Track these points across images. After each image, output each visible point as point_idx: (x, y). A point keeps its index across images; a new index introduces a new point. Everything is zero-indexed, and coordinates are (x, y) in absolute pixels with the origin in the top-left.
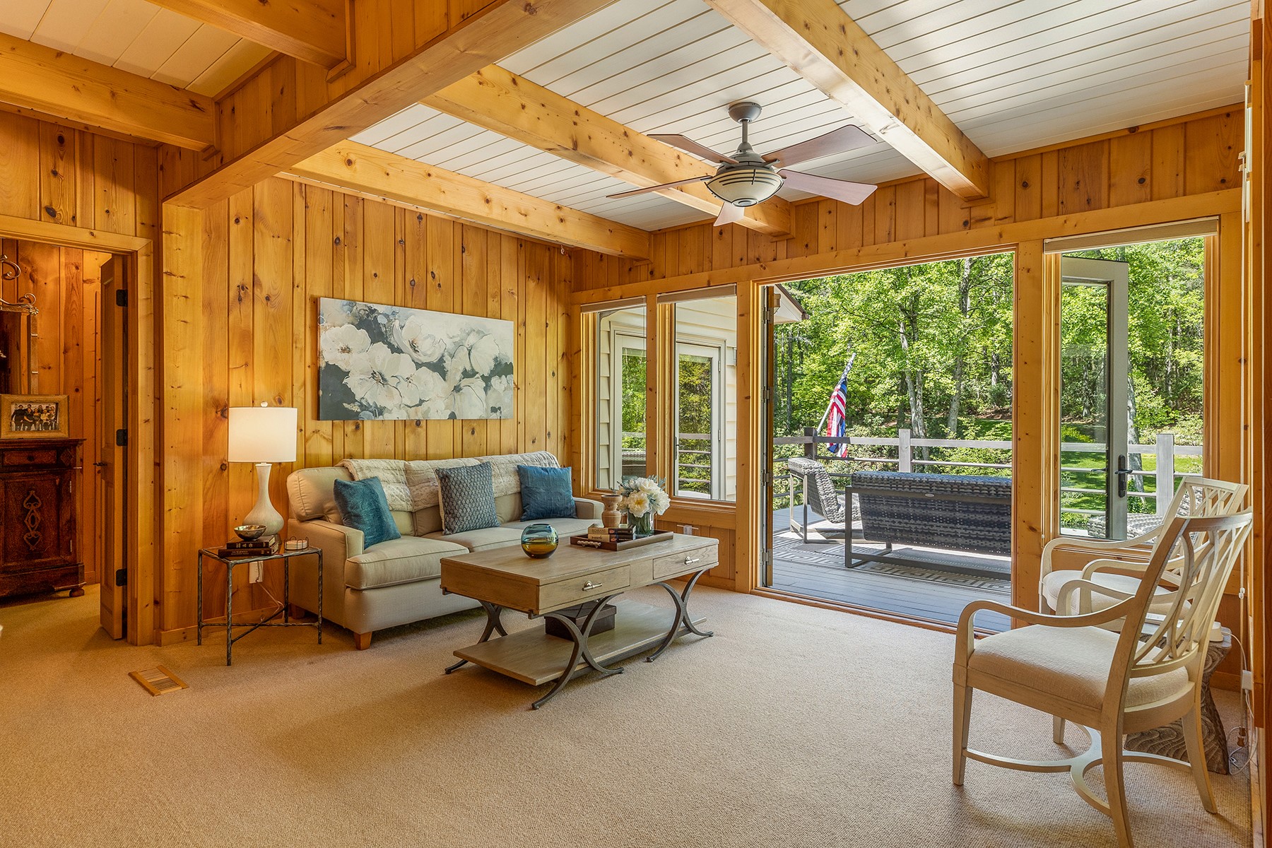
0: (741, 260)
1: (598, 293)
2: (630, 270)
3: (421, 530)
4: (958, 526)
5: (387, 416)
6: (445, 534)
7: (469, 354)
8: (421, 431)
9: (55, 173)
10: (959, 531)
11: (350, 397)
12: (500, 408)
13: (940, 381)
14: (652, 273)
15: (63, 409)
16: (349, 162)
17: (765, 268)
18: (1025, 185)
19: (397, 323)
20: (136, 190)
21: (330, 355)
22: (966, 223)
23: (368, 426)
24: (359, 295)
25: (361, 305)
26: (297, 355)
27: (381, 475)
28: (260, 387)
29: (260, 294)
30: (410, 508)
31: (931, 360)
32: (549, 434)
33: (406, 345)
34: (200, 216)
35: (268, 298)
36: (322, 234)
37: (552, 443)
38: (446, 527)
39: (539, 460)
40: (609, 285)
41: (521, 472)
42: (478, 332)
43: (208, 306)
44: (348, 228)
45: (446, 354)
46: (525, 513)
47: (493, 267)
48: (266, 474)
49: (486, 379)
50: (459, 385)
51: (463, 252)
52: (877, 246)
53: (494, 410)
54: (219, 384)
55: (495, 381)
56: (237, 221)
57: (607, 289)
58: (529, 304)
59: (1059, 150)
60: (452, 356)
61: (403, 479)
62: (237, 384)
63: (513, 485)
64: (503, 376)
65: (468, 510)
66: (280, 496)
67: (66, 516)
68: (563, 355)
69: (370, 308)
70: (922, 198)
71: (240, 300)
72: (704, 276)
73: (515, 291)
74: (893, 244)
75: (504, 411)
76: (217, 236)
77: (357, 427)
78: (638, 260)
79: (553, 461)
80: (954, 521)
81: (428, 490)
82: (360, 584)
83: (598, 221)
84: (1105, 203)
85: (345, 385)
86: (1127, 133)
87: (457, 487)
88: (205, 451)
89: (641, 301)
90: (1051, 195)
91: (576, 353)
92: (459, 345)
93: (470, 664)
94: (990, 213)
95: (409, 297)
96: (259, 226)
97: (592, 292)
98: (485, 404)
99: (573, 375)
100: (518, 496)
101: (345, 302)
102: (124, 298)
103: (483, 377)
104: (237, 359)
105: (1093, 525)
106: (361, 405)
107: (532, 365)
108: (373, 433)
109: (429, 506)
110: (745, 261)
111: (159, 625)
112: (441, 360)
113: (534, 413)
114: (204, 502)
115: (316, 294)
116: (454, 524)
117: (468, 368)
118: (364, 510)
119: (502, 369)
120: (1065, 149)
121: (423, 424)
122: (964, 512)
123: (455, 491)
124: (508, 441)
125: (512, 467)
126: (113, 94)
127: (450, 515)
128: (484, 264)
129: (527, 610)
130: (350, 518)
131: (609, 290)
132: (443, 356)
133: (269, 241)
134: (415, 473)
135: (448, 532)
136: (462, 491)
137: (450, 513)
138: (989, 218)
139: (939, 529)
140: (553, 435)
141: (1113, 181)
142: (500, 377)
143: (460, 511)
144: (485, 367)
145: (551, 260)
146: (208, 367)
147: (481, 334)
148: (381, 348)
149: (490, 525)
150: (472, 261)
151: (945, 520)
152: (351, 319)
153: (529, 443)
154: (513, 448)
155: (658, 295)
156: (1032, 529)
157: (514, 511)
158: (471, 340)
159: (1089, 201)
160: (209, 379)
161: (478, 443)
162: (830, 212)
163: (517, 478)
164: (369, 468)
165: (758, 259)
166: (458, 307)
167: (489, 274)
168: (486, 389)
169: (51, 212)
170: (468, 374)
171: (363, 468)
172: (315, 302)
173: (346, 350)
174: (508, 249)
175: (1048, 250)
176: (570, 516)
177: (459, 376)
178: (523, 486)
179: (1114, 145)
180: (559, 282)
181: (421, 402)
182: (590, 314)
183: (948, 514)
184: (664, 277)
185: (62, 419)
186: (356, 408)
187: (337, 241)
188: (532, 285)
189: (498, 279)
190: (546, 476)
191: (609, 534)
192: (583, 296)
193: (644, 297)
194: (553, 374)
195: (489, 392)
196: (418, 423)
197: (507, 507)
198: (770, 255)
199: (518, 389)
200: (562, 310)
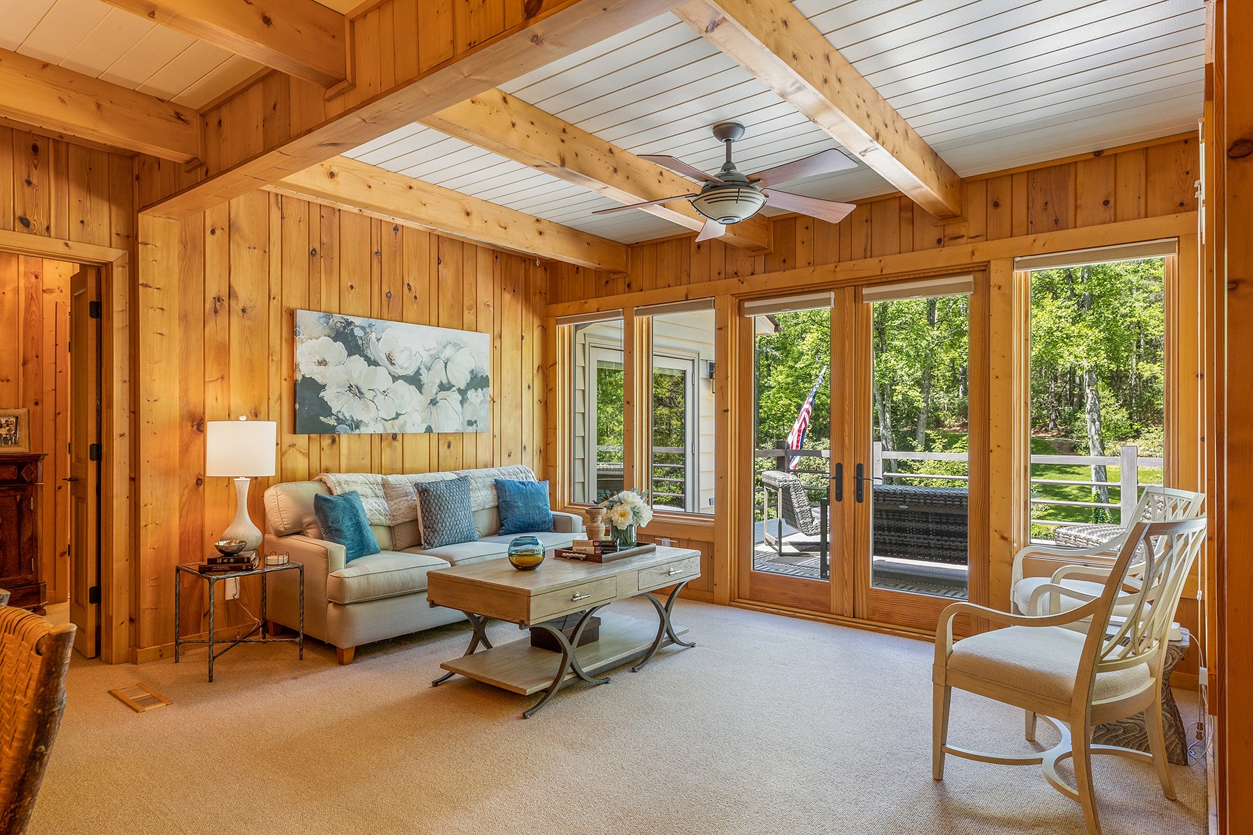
0: (719, 274)
1: (573, 307)
2: (607, 282)
3: (400, 544)
4: (931, 537)
5: (363, 430)
6: (424, 549)
7: (446, 367)
8: (398, 444)
9: (29, 183)
10: (932, 542)
11: (327, 410)
12: (476, 422)
13: (908, 393)
14: (629, 286)
15: (23, 423)
16: (332, 175)
17: (743, 283)
18: (996, 205)
19: (373, 336)
20: (112, 200)
21: (307, 368)
22: (939, 241)
23: (344, 440)
24: (335, 308)
25: (337, 317)
26: (273, 368)
27: (359, 489)
28: (237, 399)
29: (236, 307)
30: (388, 523)
31: (899, 372)
32: (525, 448)
33: (382, 358)
34: (176, 227)
35: (244, 311)
36: (298, 246)
37: (527, 457)
38: (426, 542)
39: (516, 474)
40: (585, 298)
41: (499, 486)
42: (455, 345)
43: (184, 318)
44: (324, 239)
45: (422, 367)
46: (503, 528)
47: (469, 279)
48: (244, 488)
49: (463, 392)
50: (436, 398)
51: (439, 264)
52: (854, 262)
53: (470, 423)
54: (195, 398)
55: (471, 394)
56: (213, 232)
57: (583, 301)
58: (505, 316)
59: (1028, 172)
60: (429, 369)
61: (381, 493)
62: (213, 398)
63: (490, 499)
64: (480, 389)
65: (448, 524)
66: (258, 512)
67: (27, 534)
68: (538, 368)
69: (346, 321)
70: (896, 216)
71: (216, 312)
72: (682, 290)
73: (491, 303)
74: (869, 260)
75: (481, 425)
76: (192, 248)
77: (334, 441)
78: (614, 273)
79: (530, 475)
80: (927, 532)
81: (406, 505)
82: (344, 598)
83: (575, 234)
84: (1071, 223)
85: (322, 399)
86: (1092, 156)
87: (436, 501)
88: (181, 465)
89: (618, 314)
90: (1021, 216)
91: (551, 366)
92: (435, 358)
93: (457, 676)
94: (963, 231)
95: (385, 309)
96: (235, 236)
97: (567, 304)
98: (461, 418)
99: (549, 388)
100: (495, 511)
101: (322, 314)
102: (98, 309)
103: (459, 390)
104: (213, 371)
105: (1061, 535)
106: (338, 419)
107: (507, 377)
108: (349, 447)
109: (407, 520)
110: (723, 275)
111: (134, 645)
112: (418, 373)
113: (510, 427)
114: (180, 518)
115: (293, 305)
116: (434, 538)
117: (445, 381)
118: (346, 525)
119: (478, 381)
120: (1034, 171)
121: (400, 437)
122: (937, 523)
123: (434, 505)
124: (484, 455)
125: (490, 481)
126: (99, 106)
127: (429, 530)
128: (460, 276)
129: (518, 621)
130: (331, 532)
131: (585, 303)
132: (419, 369)
133: (245, 252)
134: (393, 487)
135: (427, 547)
136: (441, 505)
137: (429, 527)
138: (962, 237)
139: (912, 540)
140: (529, 449)
141: (1079, 202)
142: (476, 390)
143: (440, 525)
144: (461, 380)
145: (526, 271)
146: (184, 380)
147: (457, 346)
148: (357, 360)
149: (469, 539)
150: (448, 273)
151: (918, 531)
152: (328, 331)
153: (505, 457)
154: (490, 462)
155: (636, 309)
156: (1004, 538)
157: (492, 525)
158: (448, 352)
159: (1056, 221)
160: (184, 392)
161: (454, 458)
162: (807, 228)
163: (495, 492)
164: (347, 482)
165: (736, 273)
166: (434, 319)
167: (465, 286)
168: (462, 402)
169: (25, 222)
170: (444, 387)
171: (342, 482)
172: (292, 314)
173: (323, 363)
174: (484, 261)
175: (1019, 268)
176: (548, 530)
177: (435, 389)
178: (501, 500)
179: (1080, 168)
180: (535, 294)
181: (398, 415)
182: (566, 326)
183: (921, 526)
184: (642, 290)
185: (22, 434)
186: (332, 422)
187: (313, 253)
188: (507, 297)
189: (474, 291)
190: (522, 489)
191: (593, 546)
192: (559, 308)
193: (621, 310)
194: (529, 387)
195: (465, 405)
196: (394, 437)
197: (484, 521)
198: (748, 269)
199: (494, 402)
200: (537, 322)
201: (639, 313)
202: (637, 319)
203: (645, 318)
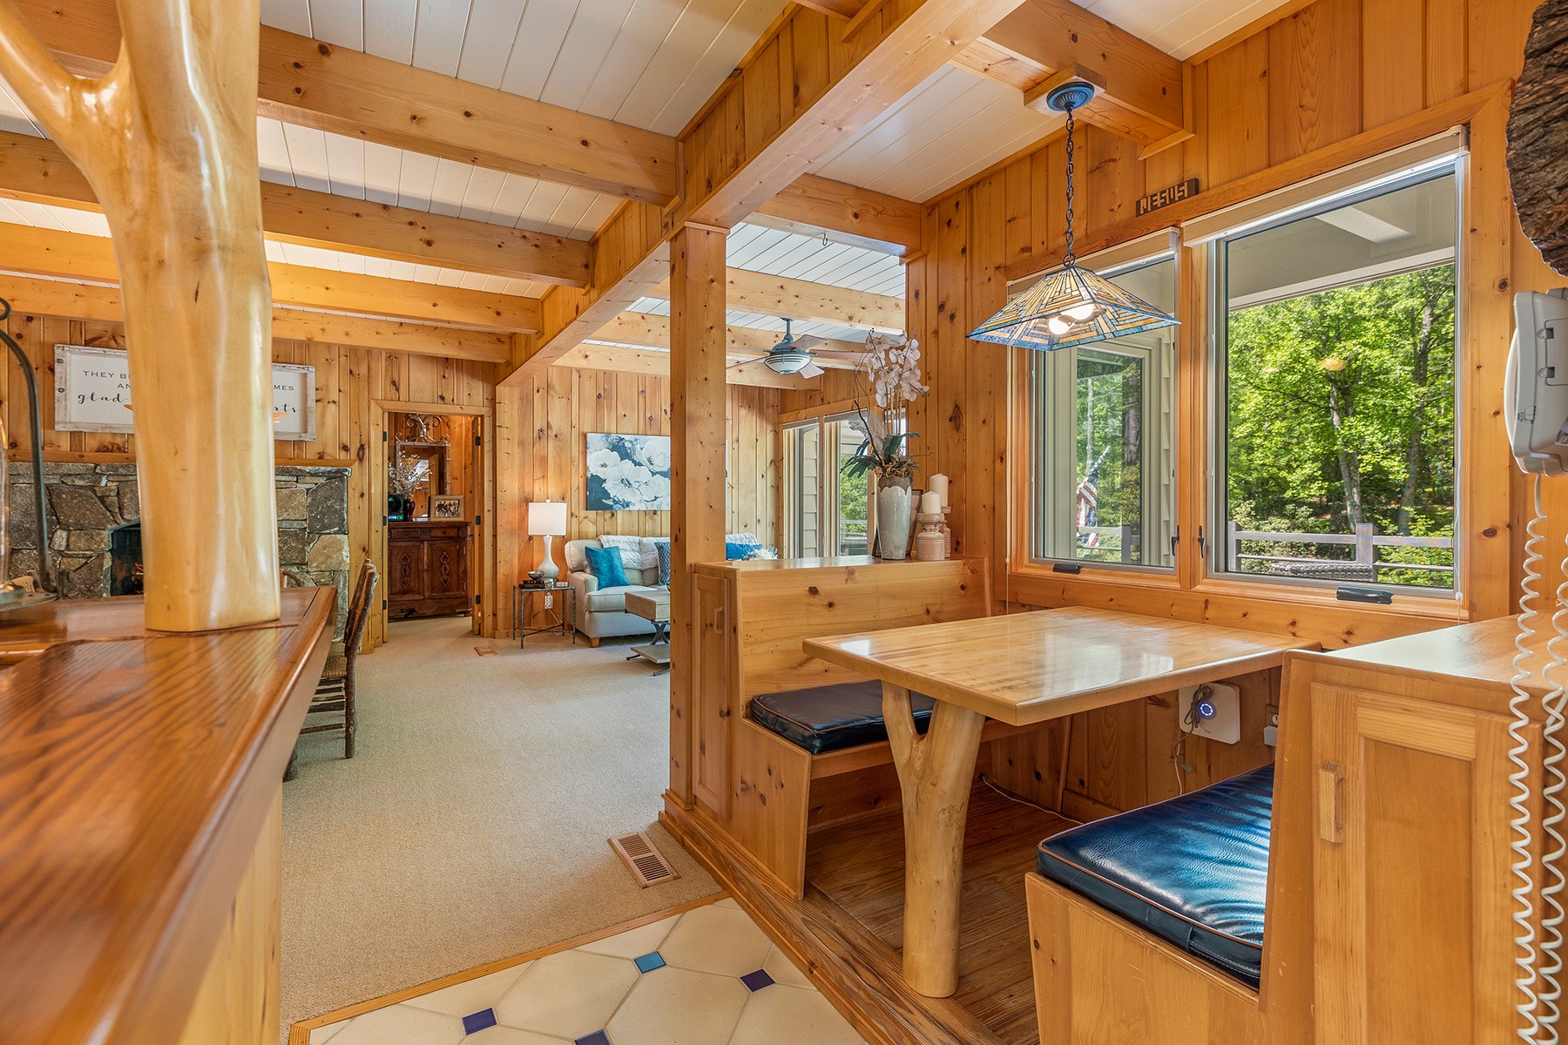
1: (792, 416)
2: (811, 397)
3: (647, 582)
5: (631, 508)
8: (657, 517)
9: (444, 377)
11: (607, 496)
13: (1381, 463)
14: (822, 400)
15: (462, 504)
16: (586, 356)
19: (638, 446)
20: (484, 380)
21: (594, 469)
23: (619, 514)
24: (613, 429)
25: (614, 436)
26: (573, 471)
27: (621, 546)
28: (552, 489)
29: (552, 433)
30: (640, 567)
31: (1368, 439)
32: (759, 521)
33: (644, 461)
34: (516, 391)
35: (556, 436)
36: (590, 392)
37: (761, 527)
38: (661, 581)
39: (742, 539)
40: (798, 409)
43: (521, 443)
44: (606, 387)
48: (549, 542)
54: (527, 489)
56: (538, 391)
57: (797, 412)
58: (742, 425)
61: (637, 548)
62: (538, 489)
66: (559, 556)
67: (462, 569)
68: (770, 462)
69: (620, 438)
71: (540, 438)
72: (850, 403)
76: (526, 402)
77: (613, 515)
78: (813, 391)
81: (651, 557)
82: (590, 607)
85: (604, 488)
88: (520, 529)
89: (813, 421)
91: (780, 460)
93: (641, 657)
95: (648, 428)
96: (551, 392)
97: (789, 416)
99: (778, 477)
101: (603, 435)
102: (478, 441)
104: (538, 474)
106: (614, 501)
107: (745, 470)
108: (623, 519)
109: (651, 567)
111: (495, 628)
113: (746, 505)
114: (519, 560)
115: (585, 431)
116: (666, 578)
118: (604, 566)
121: (659, 513)
123: (667, 557)
126: (460, 343)
130: (595, 571)
131: (799, 413)
133: (557, 401)
134: (645, 545)
135: (661, 584)
137: (663, 572)
140: (763, 522)
145: (761, 392)
146: (522, 479)
148: (628, 463)
152: (607, 445)
153: (742, 527)
155: (826, 417)
160: (522, 486)
164: (614, 541)
169: (442, 398)
171: (608, 541)
172: (585, 436)
173: (604, 465)
180: (768, 407)
181: (656, 498)
182: (791, 430)
184: (829, 403)
185: (461, 510)
186: (611, 503)
187: (599, 396)
188: (743, 412)
192: (785, 416)
193: (817, 418)
194: (763, 476)
196: (655, 512)
199: (734, 488)
200: (770, 428)
201: (827, 420)
202: (827, 425)
203: (833, 423)
